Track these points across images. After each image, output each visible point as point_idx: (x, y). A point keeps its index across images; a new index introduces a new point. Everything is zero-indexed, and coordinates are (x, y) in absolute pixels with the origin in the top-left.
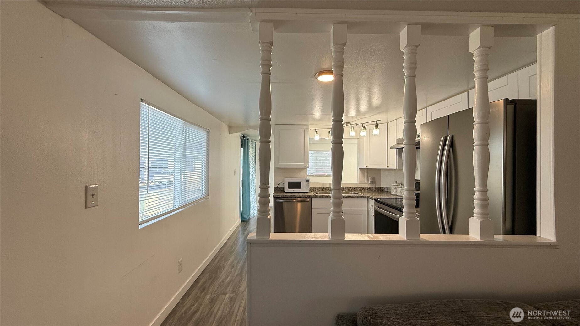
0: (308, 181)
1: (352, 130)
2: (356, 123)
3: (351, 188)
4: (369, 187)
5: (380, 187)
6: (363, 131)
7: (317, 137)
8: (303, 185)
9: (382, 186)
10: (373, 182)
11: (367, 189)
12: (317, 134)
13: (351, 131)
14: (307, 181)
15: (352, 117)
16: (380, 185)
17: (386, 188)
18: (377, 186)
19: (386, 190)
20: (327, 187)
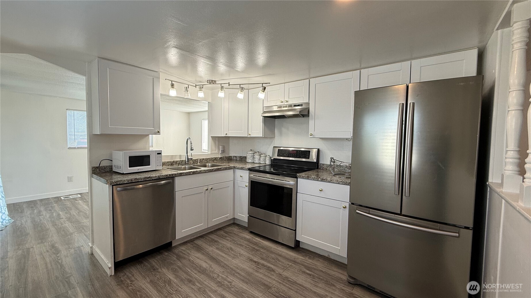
0: (160, 154)
1: (222, 90)
2: (229, 83)
3: (203, 159)
4: (220, 157)
5: (230, 156)
6: (240, 93)
7: (173, 93)
8: (152, 160)
9: (230, 155)
10: (223, 151)
11: (218, 159)
12: (173, 88)
13: (220, 91)
14: (158, 154)
15: (222, 75)
16: (229, 154)
17: (235, 156)
18: (227, 156)
19: (235, 158)
20: (177, 160)
